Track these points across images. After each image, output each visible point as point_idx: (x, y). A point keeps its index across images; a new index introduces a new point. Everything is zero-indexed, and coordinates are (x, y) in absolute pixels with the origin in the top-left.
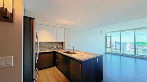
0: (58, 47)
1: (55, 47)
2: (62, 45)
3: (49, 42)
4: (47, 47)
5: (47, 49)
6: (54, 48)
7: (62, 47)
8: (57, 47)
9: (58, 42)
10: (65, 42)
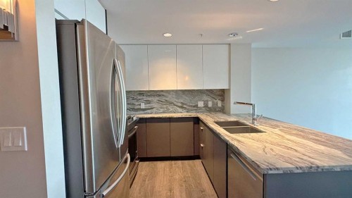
0: (210, 104)
1: (201, 104)
2: (223, 100)
3: (184, 91)
4: (180, 105)
5: (180, 110)
6: (197, 106)
7: (223, 106)
8: (206, 106)
9: (211, 91)
10: (229, 90)
